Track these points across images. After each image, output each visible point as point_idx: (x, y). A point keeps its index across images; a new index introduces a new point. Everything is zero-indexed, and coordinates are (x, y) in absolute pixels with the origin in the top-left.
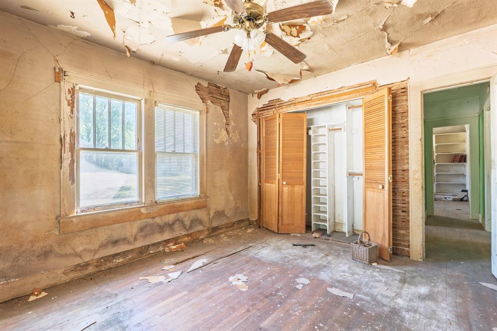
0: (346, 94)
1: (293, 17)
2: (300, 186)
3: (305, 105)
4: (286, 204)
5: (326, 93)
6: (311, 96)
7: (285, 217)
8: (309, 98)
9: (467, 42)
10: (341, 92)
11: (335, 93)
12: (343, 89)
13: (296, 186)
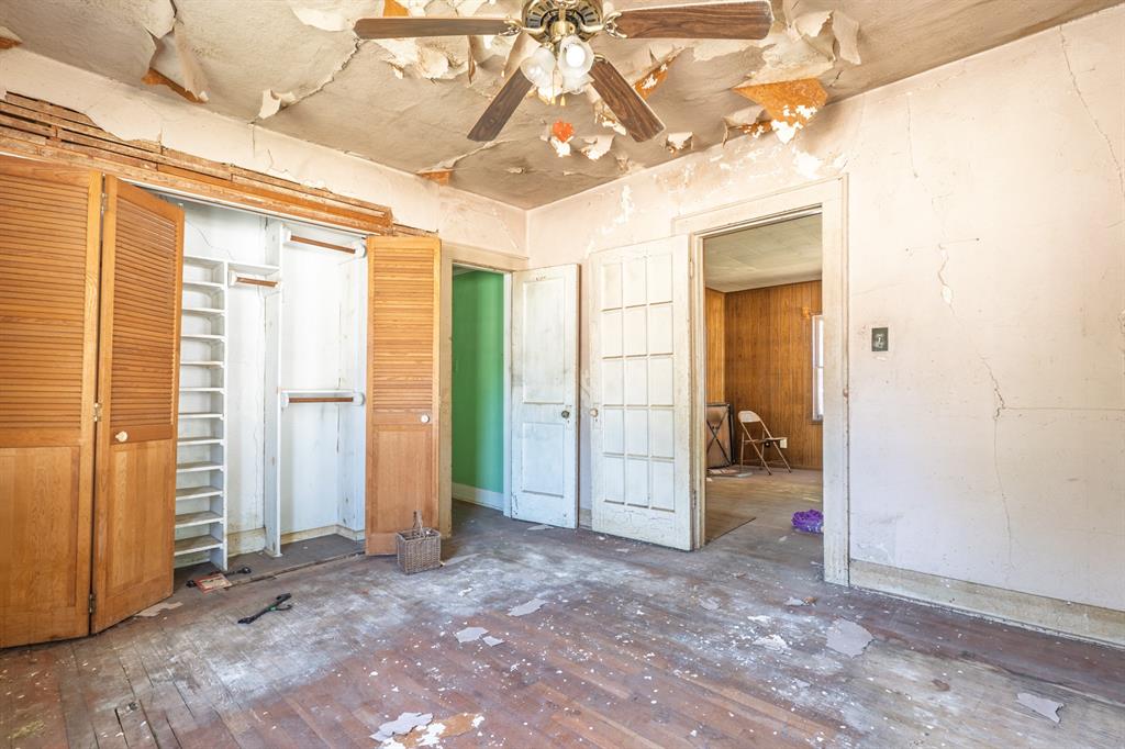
0: (331, 210)
1: (612, 101)
2: (163, 442)
3: (206, 187)
4: (121, 515)
5: (278, 183)
6: (231, 170)
7: (118, 563)
8: (220, 173)
9: (495, 214)
10: (320, 200)
11: (303, 196)
12: (325, 194)
13: (149, 443)
